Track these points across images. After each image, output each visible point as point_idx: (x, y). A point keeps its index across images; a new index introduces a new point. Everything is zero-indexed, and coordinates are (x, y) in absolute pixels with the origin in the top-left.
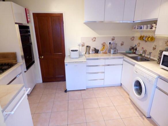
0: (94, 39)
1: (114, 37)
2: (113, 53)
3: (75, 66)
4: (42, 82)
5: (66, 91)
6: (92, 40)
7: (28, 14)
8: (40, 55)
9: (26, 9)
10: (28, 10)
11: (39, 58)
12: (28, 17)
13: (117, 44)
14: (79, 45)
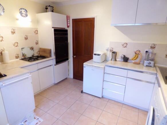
0: (125, 45)
1: (154, 45)
2: (147, 66)
3: (92, 70)
4: (73, 78)
5: (82, 92)
6: (123, 45)
7: (68, 20)
8: (74, 54)
9: (67, 16)
10: (69, 17)
11: (73, 57)
12: (68, 22)
13: (155, 54)
14: (107, 50)
